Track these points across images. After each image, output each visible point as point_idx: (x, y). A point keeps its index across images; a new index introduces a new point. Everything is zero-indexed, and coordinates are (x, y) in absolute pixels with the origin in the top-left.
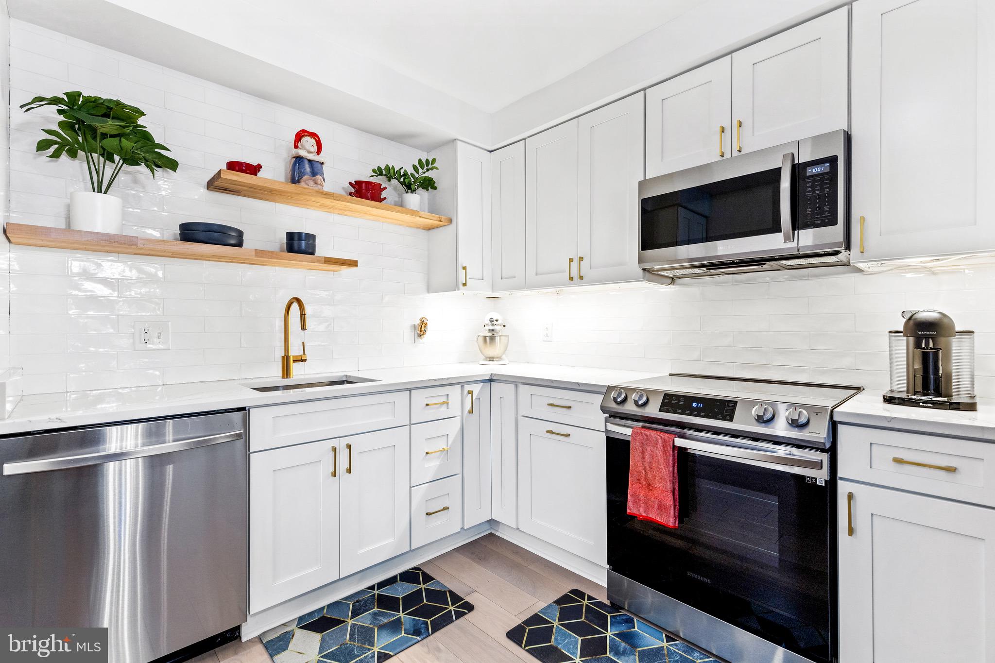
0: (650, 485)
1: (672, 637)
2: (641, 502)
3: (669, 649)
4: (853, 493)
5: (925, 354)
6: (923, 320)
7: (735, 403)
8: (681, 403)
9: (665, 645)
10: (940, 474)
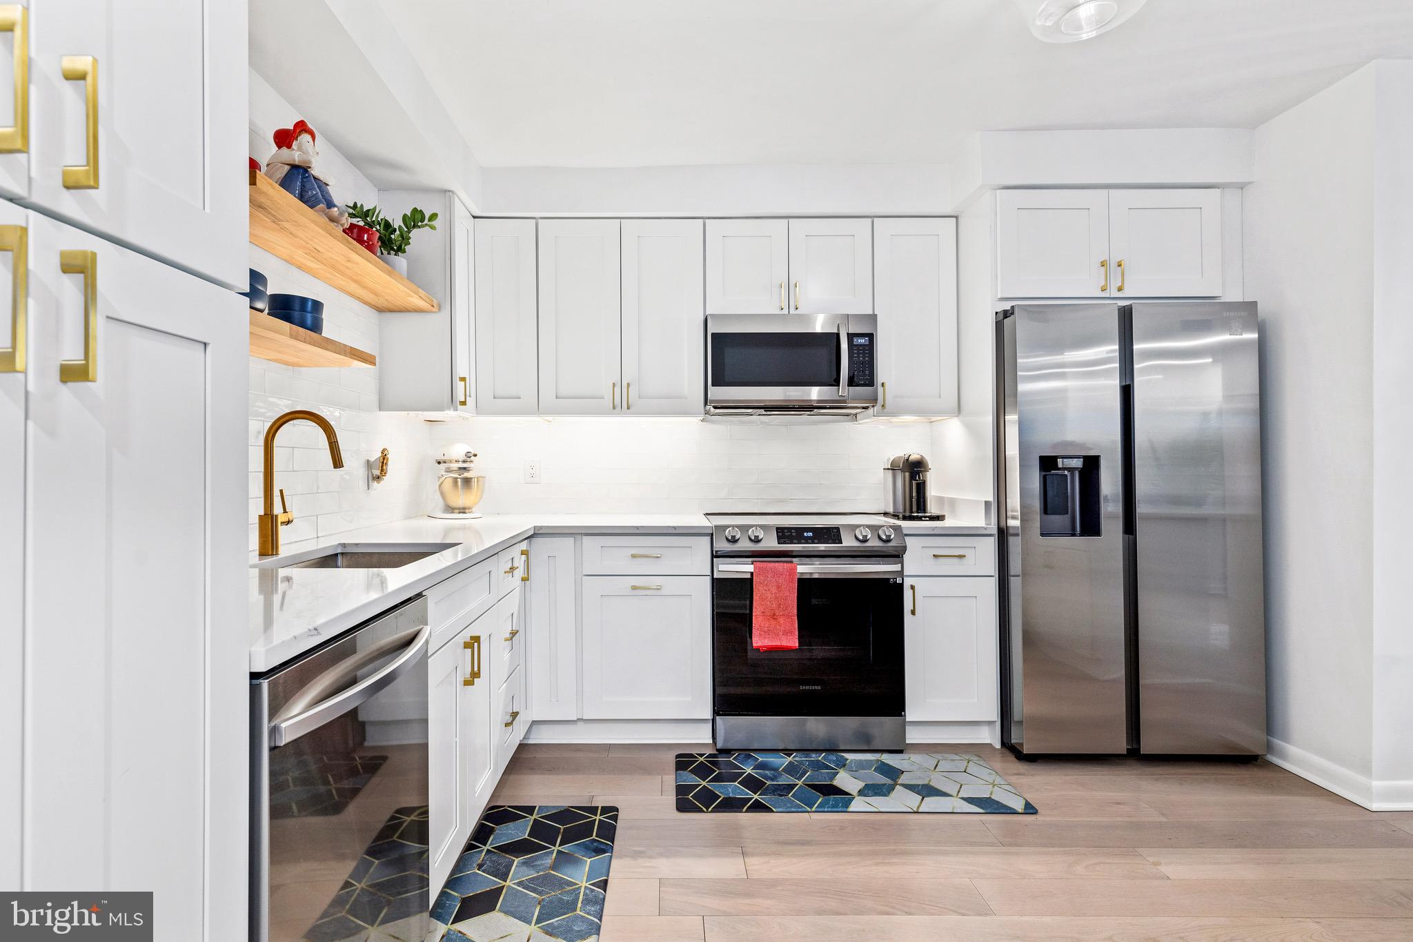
0: (774, 614)
1: (788, 752)
2: (766, 633)
3: (795, 761)
4: (914, 584)
5: (918, 485)
6: (914, 460)
7: (838, 529)
8: (794, 534)
9: (790, 759)
10: (956, 560)
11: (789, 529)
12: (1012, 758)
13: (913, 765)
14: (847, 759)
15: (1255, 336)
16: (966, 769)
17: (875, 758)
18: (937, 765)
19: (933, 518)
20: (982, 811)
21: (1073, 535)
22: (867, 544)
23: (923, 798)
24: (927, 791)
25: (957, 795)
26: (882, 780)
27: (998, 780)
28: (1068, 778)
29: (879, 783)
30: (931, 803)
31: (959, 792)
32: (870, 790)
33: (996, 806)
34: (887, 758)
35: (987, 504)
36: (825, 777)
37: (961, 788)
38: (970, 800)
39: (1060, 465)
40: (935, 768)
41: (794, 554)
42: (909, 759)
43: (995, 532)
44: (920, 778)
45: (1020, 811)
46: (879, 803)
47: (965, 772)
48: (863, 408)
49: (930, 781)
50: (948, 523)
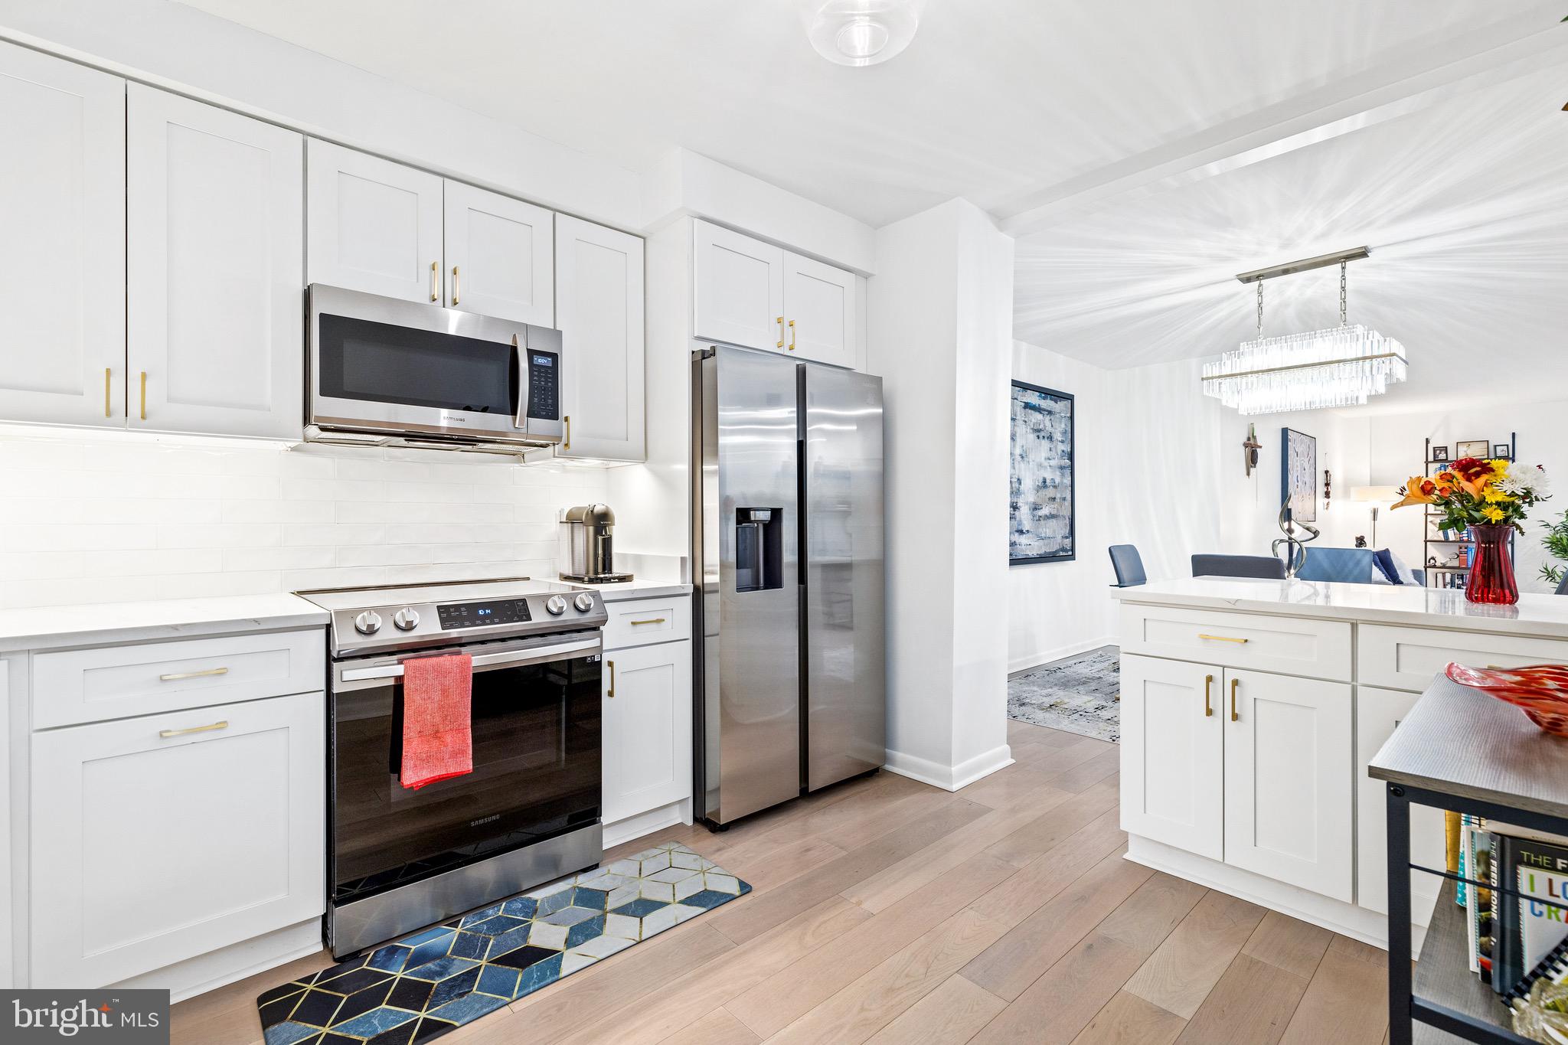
0: (437, 732)
1: (452, 921)
2: (426, 760)
3: (467, 930)
4: (612, 660)
5: (604, 540)
6: (600, 512)
7: (524, 601)
8: (465, 614)
9: (458, 930)
10: (654, 626)
11: (457, 607)
12: (706, 832)
13: (614, 879)
14: (537, 901)
15: (881, 411)
16: (671, 863)
17: (570, 886)
18: (640, 870)
19: (623, 579)
20: (704, 910)
21: (757, 588)
22: (561, 618)
23: (641, 919)
24: (642, 908)
25: (674, 899)
26: (588, 913)
27: (706, 865)
28: (761, 837)
29: (585, 919)
30: (654, 921)
31: (674, 895)
32: (581, 933)
33: (715, 898)
34: (585, 881)
35: (683, 559)
36: (515, 939)
37: (674, 888)
38: (689, 901)
39: (752, 518)
40: (640, 874)
41: (463, 641)
42: (609, 873)
43: (691, 590)
44: (629, 893)
45: (738, 894)
46: (594, 948)
47: (671, 867)
48: (542, 446)
49: (640, 893)
50: (637, 584)
